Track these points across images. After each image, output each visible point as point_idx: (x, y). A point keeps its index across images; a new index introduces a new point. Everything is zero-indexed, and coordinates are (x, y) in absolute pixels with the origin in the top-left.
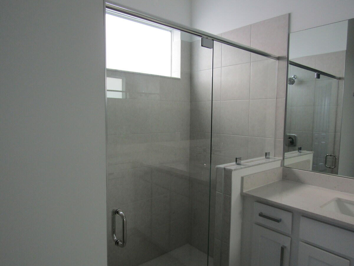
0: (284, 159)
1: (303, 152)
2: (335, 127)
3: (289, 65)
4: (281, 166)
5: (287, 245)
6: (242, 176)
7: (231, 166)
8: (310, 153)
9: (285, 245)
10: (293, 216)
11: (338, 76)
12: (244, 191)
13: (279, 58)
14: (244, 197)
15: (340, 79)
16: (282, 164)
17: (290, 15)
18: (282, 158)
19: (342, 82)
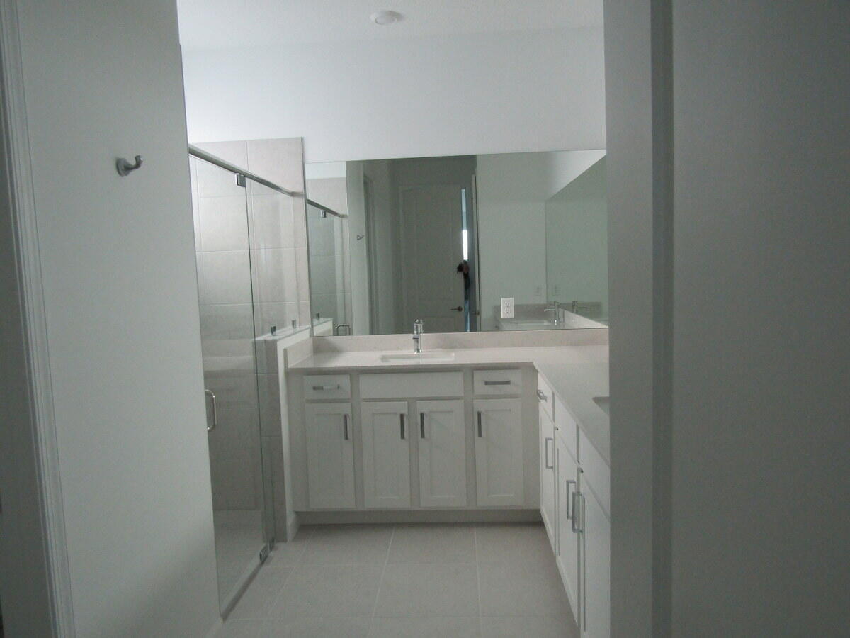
0: (312, 327)
1: (321, 319)
2: (344, 285)
3: (308, 205)
4: (310, 336)
5: (349, 412)
6: (285, 347)
7: (268, 336)
8: (328, 321)
9: (346, 413)
10: (351, 377)
11: (340, 212)
12: (289, 366)
13: (293, 194)
14: (288, 373)
15: (343, 216)
16: (312, 334)
17: (302, 139)
18: (310, 326)
19: (346, 222)
